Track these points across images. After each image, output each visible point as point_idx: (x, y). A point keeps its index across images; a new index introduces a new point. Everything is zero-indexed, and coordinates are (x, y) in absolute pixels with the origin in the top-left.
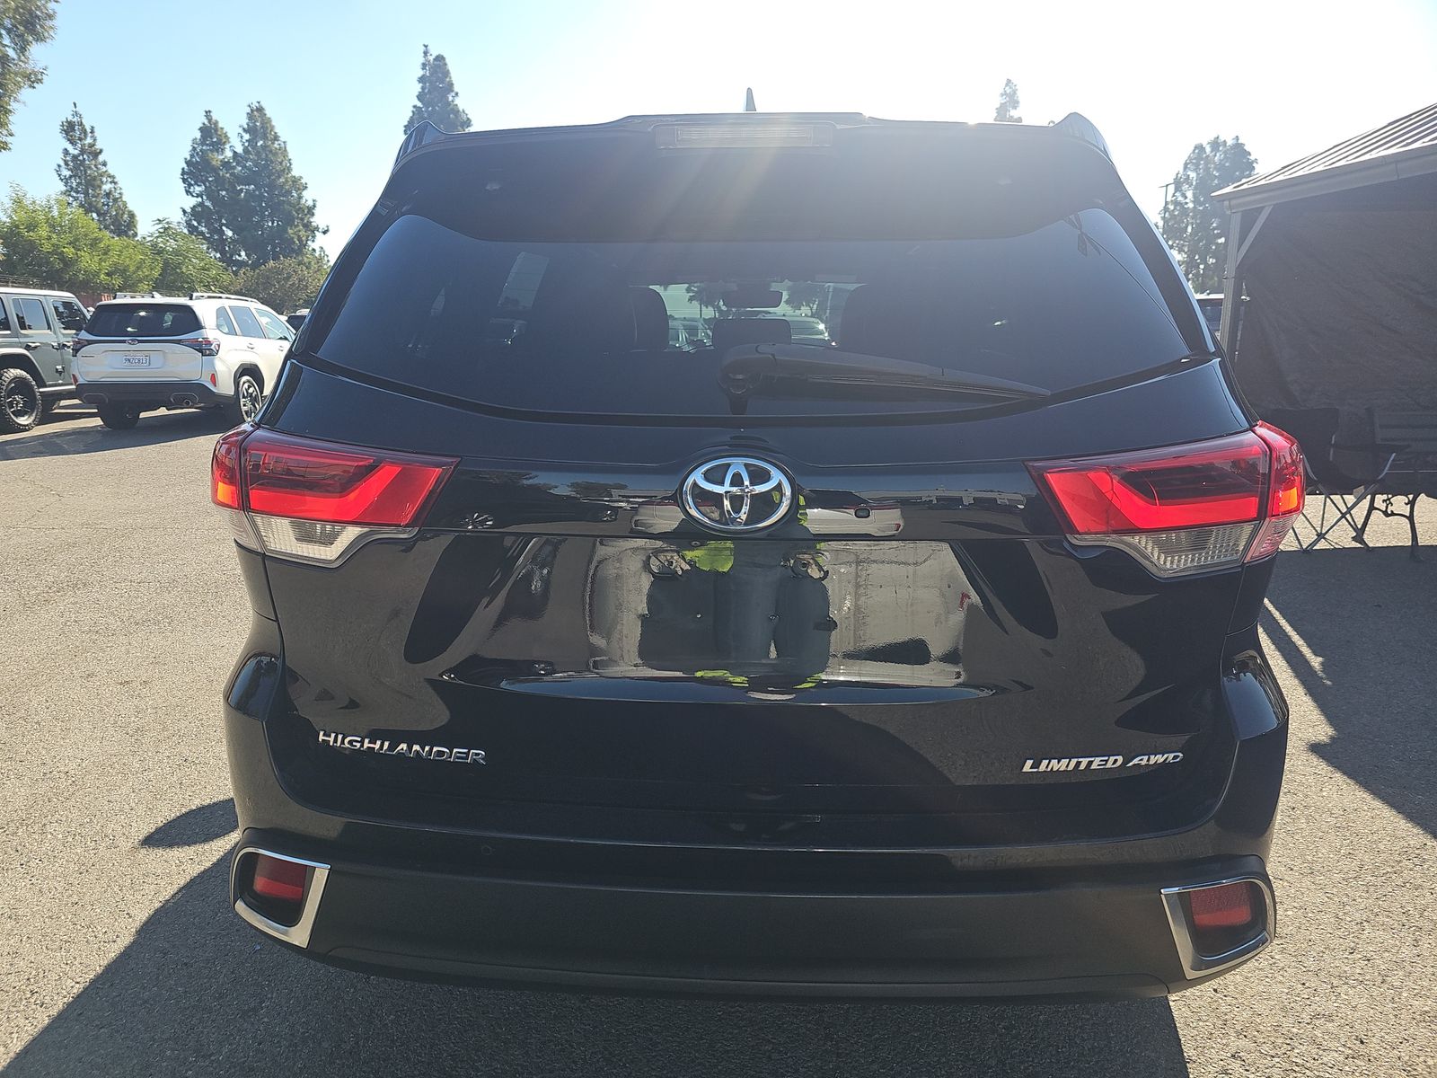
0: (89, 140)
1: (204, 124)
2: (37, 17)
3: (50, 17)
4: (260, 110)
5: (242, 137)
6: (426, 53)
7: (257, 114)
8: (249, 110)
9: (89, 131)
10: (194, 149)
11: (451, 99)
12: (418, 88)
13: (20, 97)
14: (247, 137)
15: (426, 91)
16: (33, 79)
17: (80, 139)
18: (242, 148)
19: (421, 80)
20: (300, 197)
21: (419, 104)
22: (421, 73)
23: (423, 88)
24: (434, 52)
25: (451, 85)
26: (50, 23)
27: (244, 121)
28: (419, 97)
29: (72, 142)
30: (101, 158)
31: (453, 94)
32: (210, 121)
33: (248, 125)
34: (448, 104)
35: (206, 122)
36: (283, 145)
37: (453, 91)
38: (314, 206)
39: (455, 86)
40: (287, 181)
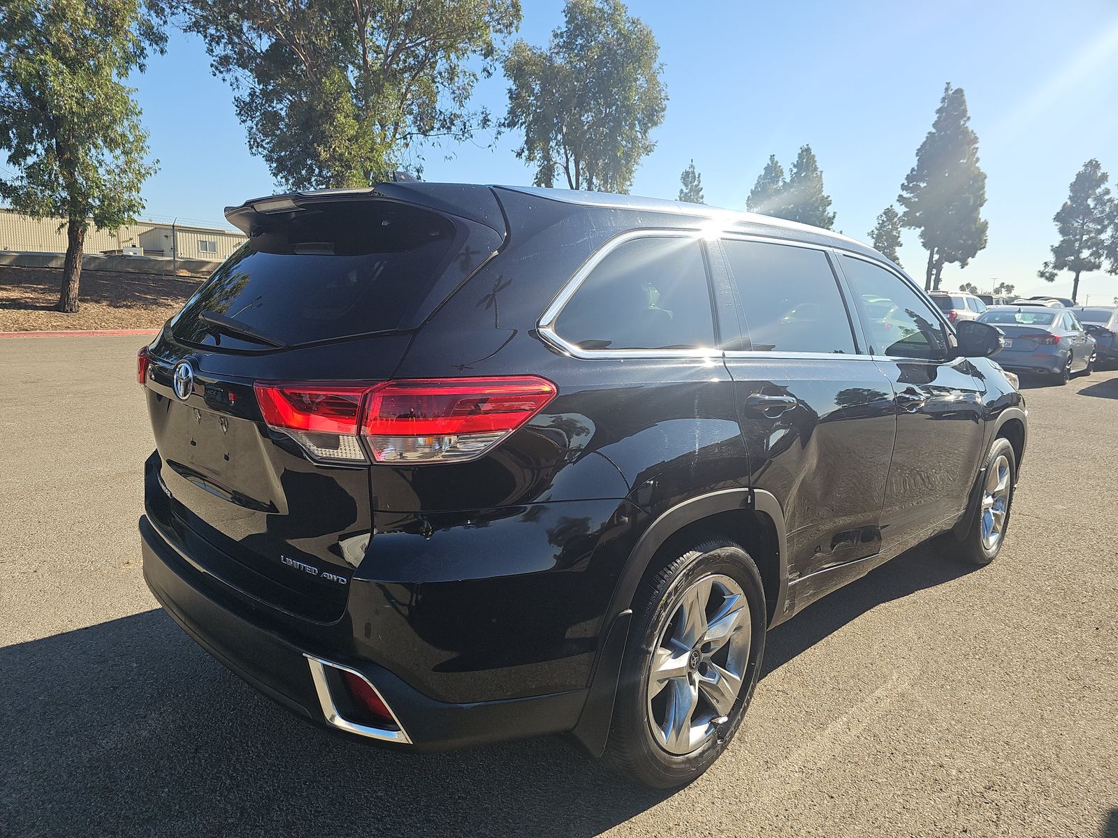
0: (696, 183)
1: (768, 164)
2: (656, 111)
3: (663, 110)
4: (808, 150)
5: (792, 171)
6: (947, 89)
7: (806, 153)
8: (800, 151)
9: (697, 176)
10: (759, 182)
11: (962, 122)
12: (935, 117)
13: (640, 161)
14: (795, 170)
15: (942, 119)
16: (648, 150)
17: (691, 182)
18: (790, 178)
19: (938, 111)
20: (824, 211)
21: (934, 131)
22: (940, 105)
23: (939, 118)
24: (954, 87)
25: (965, 111)
26: (662, 113)
27: (795, 160)
28: (934, 125)
29: (686, 185)
30: (701, 194)
31: (965, 119)
32: (772, 162)
33: (797, 162)
34: (960, 127)
35: (770, 163)
36: (819, 174)
37: (965, 117)
38: (834, 217)
39: (968, 112)
40: (817, 200)
